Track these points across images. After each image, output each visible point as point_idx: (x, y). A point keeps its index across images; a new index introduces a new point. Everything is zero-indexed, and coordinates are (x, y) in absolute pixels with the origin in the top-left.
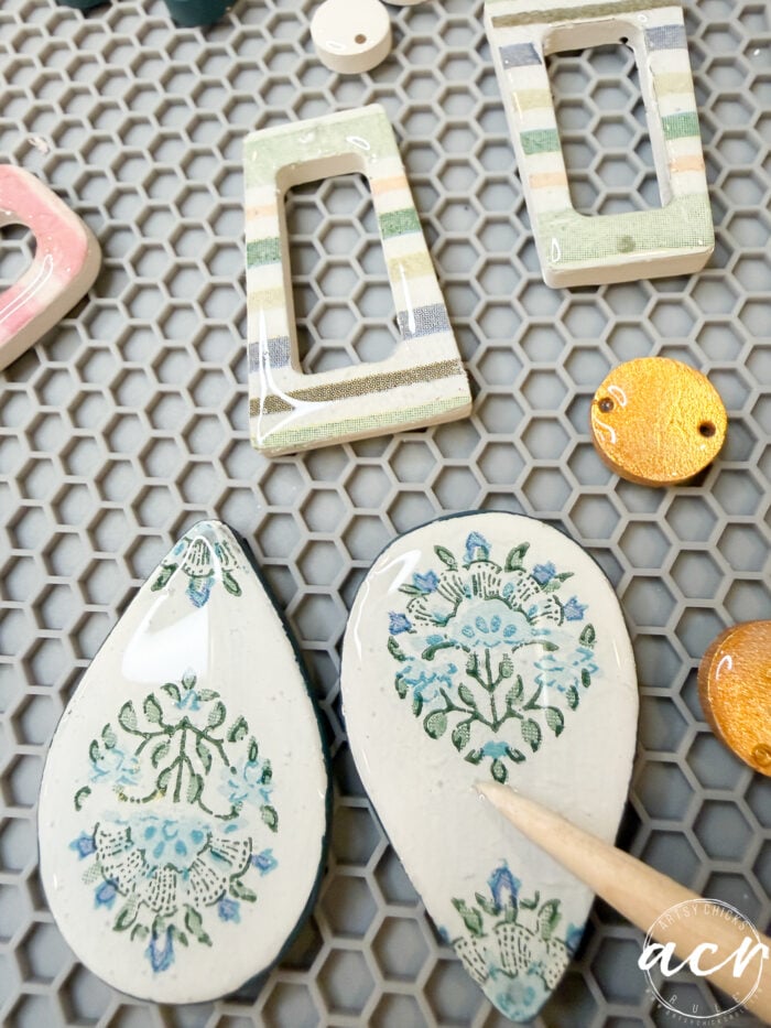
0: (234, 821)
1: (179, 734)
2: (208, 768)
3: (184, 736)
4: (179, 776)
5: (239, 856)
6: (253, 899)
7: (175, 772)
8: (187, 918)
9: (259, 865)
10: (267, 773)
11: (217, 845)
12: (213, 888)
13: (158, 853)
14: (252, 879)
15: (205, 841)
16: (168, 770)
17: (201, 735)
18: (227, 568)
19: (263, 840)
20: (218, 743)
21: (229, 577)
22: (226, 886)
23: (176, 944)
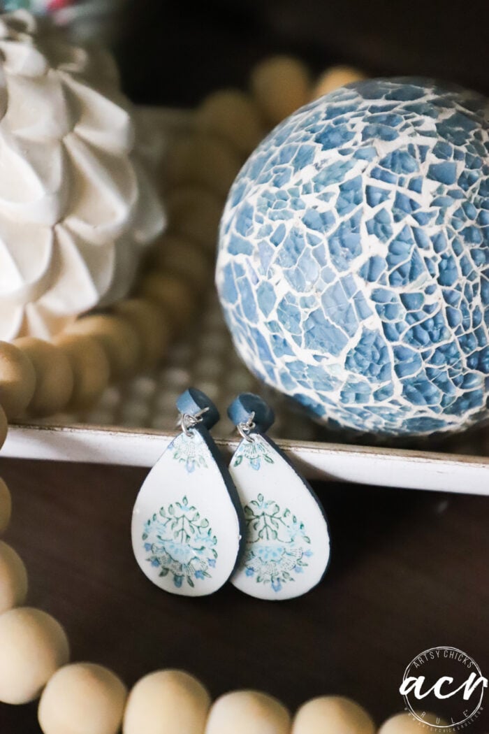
0: (293, 543)
1: (262, 518)
2: (278, 527)
3: (265, 519)
4: (267, 532)
5: (298, 553)
6: (307, 565)
7: (265, 531)
8: (283, 575)
9: (306, 555)
10: (302, 526)
11: (289, 551)
12: (290, 566)
13: (266, 556)
14: (305, 559)
15: (283, 551)
16: (261, 531)
17: (271, 517)
18: (265, 453)
19: (306, 547)
20: (279, 518)
21: (267, 456)
22: (296, 563)
23: (282, 583)
